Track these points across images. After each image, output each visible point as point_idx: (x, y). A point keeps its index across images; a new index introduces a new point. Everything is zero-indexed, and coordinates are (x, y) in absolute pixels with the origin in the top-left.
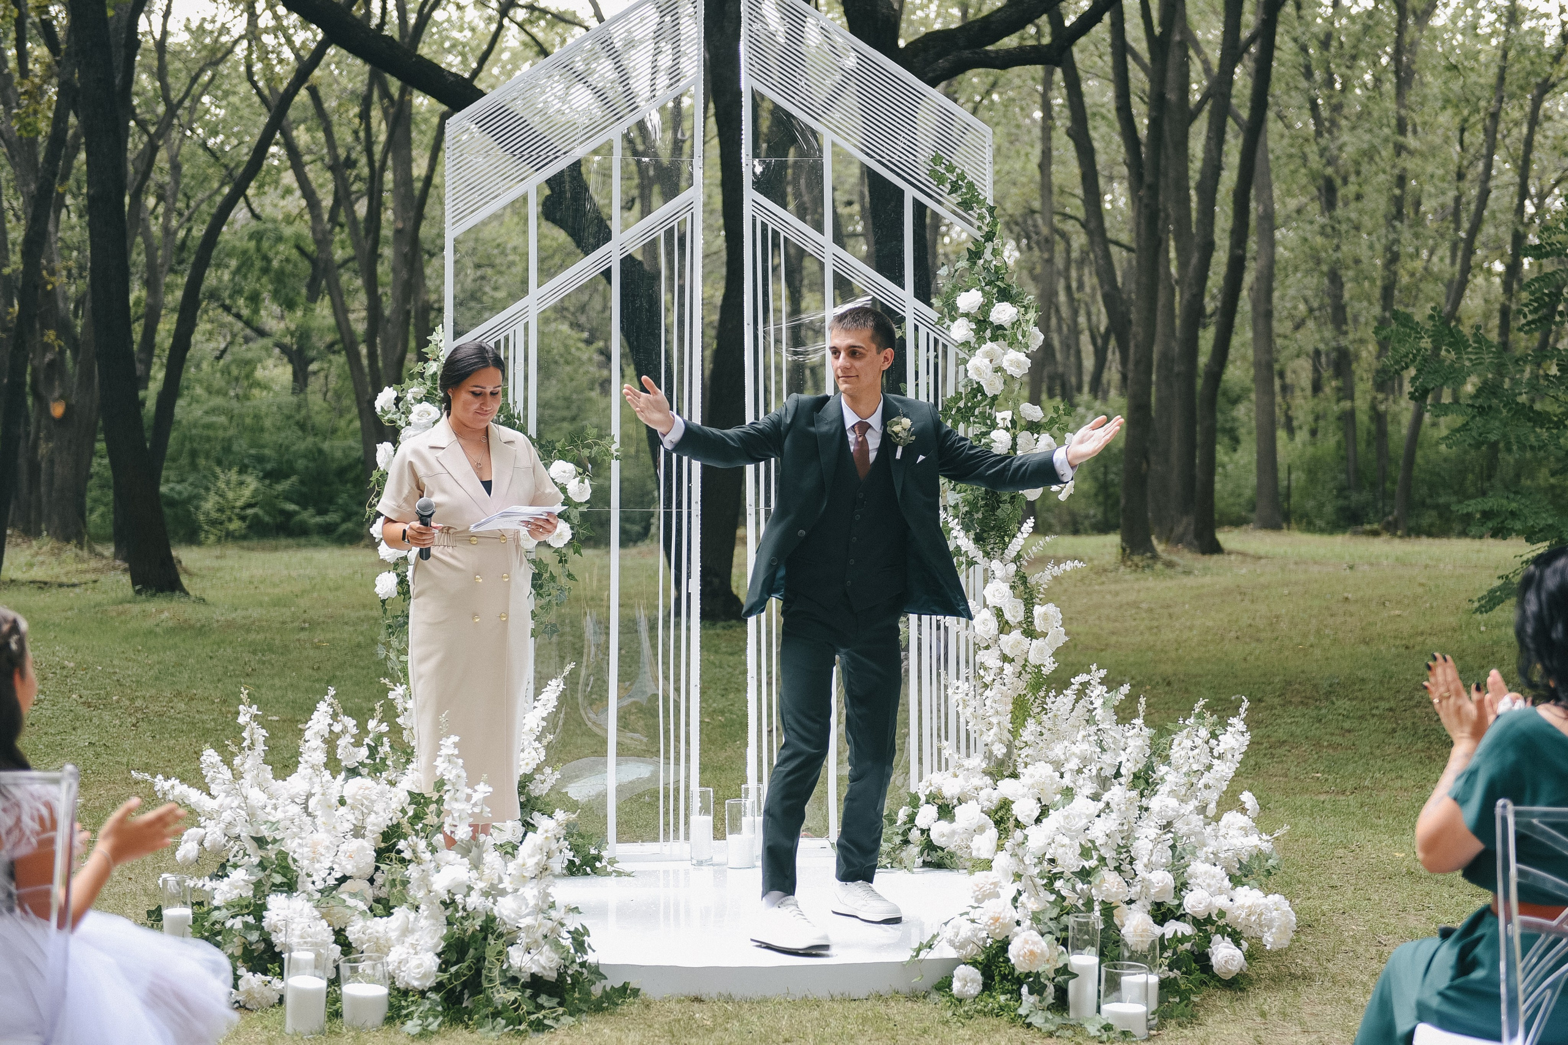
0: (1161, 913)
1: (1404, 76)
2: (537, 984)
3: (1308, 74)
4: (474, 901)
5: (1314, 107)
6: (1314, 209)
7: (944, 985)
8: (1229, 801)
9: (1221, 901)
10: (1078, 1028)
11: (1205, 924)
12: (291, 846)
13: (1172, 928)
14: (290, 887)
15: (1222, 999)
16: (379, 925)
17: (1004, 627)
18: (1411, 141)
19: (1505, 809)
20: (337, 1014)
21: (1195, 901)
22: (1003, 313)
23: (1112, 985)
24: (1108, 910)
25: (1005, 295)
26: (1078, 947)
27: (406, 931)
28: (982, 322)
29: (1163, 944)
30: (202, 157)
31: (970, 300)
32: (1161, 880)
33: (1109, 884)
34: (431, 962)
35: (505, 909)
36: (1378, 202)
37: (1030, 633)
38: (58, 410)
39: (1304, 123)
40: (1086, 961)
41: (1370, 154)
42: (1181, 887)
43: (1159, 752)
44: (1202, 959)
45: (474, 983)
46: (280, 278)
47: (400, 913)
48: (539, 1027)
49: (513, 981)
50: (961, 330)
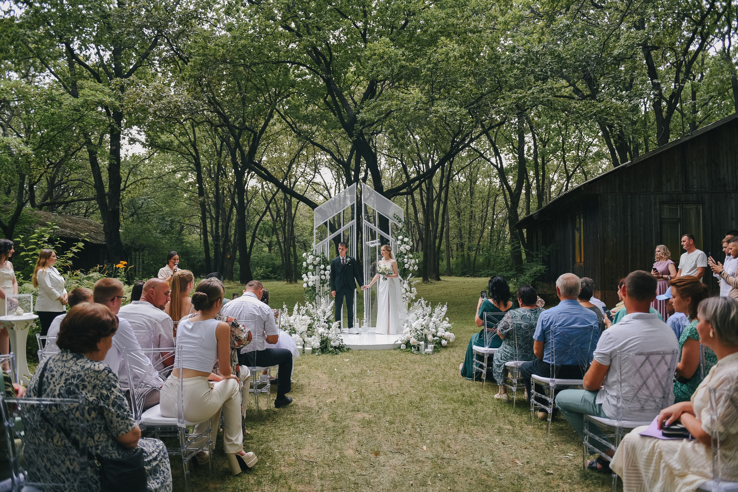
0: (434, 336)
1: (472, 193)
2: (335, 348)
3: (455, 193)
4: (325, 335)
5: (456, 199)
6: (456, 217)
7: (400, 348)
8: (444, 319)
9: (443, 334)
10: (421, 354)
11: (441, 338)
12: (295, 326)
13: (435, 338)
14: (295, 333)
15: (444, 350)
16: (309, 339)
17: (407, 291)
18: (473, 205)
19: (485, 313)
20: (304, 352)
21: (439, 334)
22: (406, 239)
23: (426, 347)
24: (426, 335)
25: (406, 237)
26: (421, 341)
27: (314, 339)
28: (402, 241)
29: (434, 341)
30: (253, 210)
31: (400, 237)
32: (434, 330)
33: (426, 331)
34: (319, 344)
35: (330, 336)
36: (468, 216)
37: (411, 292)
38: (229, 257)
39: (454, 201)
40: (422, 343)
41: (466, 207)
42: (437, 332)
43: (433, 311)
44: (440, 343)
45: (326, 347)
46: (267, 232)
47: (313, 337)
48: (336, 354)
49: (332, 347)
50: (399, 242)
